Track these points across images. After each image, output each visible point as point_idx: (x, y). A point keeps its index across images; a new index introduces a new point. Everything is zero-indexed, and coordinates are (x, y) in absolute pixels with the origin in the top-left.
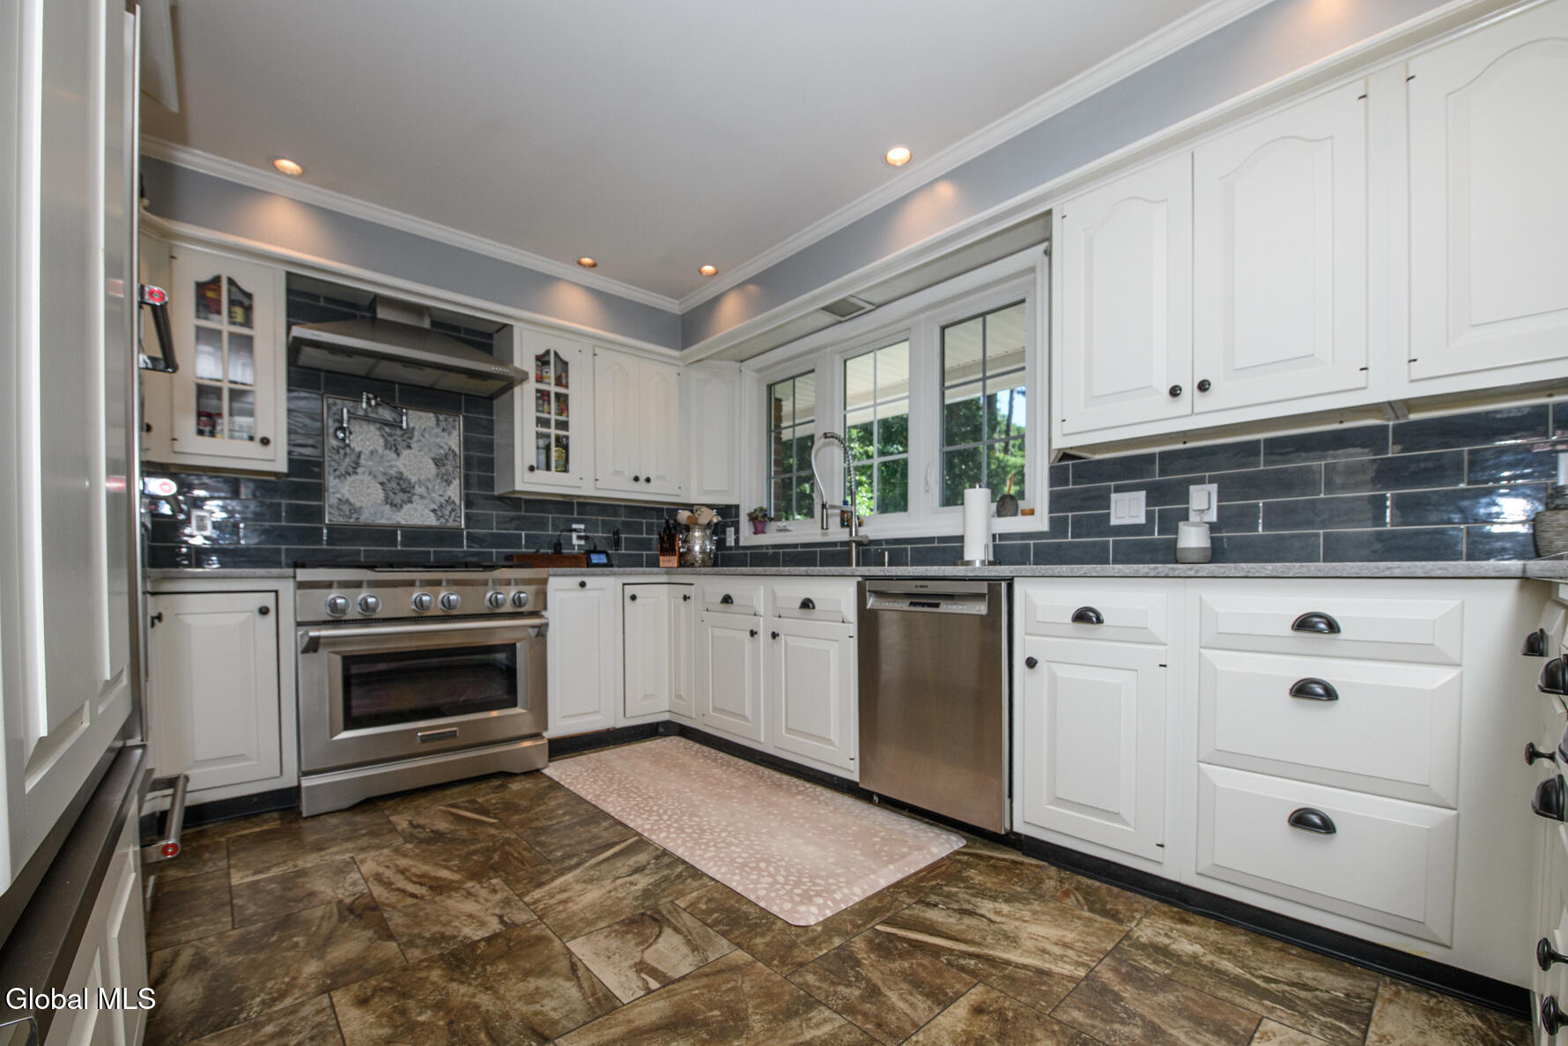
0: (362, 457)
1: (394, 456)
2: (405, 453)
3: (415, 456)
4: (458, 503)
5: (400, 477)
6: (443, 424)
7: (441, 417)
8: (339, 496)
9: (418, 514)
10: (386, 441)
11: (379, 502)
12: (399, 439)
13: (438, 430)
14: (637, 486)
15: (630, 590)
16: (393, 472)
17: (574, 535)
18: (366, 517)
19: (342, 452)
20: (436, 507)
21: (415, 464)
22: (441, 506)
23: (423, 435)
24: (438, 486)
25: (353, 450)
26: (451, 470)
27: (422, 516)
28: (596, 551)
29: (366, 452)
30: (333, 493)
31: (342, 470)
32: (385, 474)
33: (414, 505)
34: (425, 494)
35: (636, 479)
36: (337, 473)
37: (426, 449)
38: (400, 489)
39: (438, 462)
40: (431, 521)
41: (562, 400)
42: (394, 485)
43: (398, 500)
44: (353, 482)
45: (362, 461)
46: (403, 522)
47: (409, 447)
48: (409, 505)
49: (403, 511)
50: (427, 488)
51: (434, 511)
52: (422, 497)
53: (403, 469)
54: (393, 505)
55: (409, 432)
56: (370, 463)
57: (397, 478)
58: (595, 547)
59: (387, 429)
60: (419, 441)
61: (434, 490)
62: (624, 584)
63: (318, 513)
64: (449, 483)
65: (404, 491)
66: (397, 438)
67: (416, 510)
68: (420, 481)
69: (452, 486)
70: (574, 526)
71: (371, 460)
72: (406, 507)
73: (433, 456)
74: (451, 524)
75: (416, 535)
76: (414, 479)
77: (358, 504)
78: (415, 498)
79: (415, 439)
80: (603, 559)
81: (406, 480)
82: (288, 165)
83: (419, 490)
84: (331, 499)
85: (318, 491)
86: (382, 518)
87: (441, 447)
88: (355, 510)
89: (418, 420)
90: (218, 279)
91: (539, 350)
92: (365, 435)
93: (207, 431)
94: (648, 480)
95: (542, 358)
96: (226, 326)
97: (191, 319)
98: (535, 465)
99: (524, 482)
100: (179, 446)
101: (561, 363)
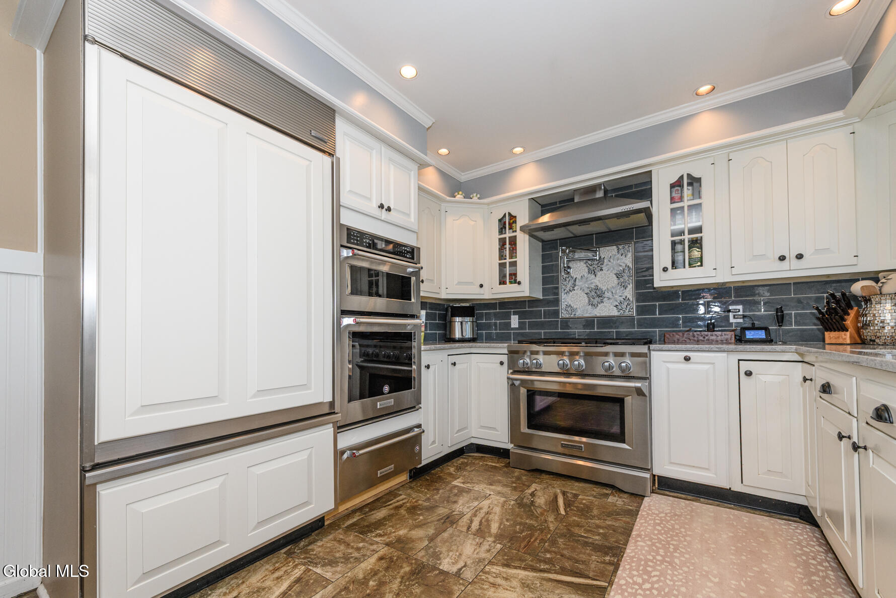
0: (577, 280)
1: (593, 276)
2: (599, 274)
3: (605, 274)
4: (631, 300)
5: (597, 288)
6: (622, 251)
7: (620, 247)
8: (566, 303)
9: (607, 310)
10: (589, 269)
11: (586, 304)
12: (596, 267)
13: (619, 255)
15: (745, 366)
16: (593, 286)
17: (731, 315)
18: (579, 313)
19: (568, 279)
20: (618, 304)
21: (606, 279)
22: (621, 303)
23: (609, 261)
24: (619, 291)
25: (572, 278)
26: (627, 279)
27: (609, 310)
28: (753, 328)
29: (579, 277)
30: (564, 302)
31: (568, 289)
32: (588, 288)
33: (605, 304)
34: (611, 297)
36: (566, 291)
37: (612, 269)
38: (597, 295)
39: (618, 276)
40: (615, 312)
42: (593, 293)
43: (595, 302)
44: (573, 295)
45: (577, 283)
46: (598, 315)
47: (601, 270)
48: (602, 304)
49: (598, 308)
50: (612, 293)
51: (616, 306)
52: (609, 299)
53: (598, 284)
54: (593, 305)
55: (602, 260)
56: (581, 283)
57: (594, 289)
58: (753, 324)
59: (590, 262)
60: (607, 265)
61: (616, 293)
62: (739, 360)
63: (556, 313)
64: (625, 287)
65: (599, 296)
66: (595, 267)
67: (605, 306)
68: (608, 289)
69: (628, 289)
70: (731, 308)
71: (581, 281)
73: (616, 272)
74: (627, 313)
75: (606, 321)
76: (604, 288)
77: (575, 307)
78: (606, 300)
79: (605, 264)
80: (761, 335)
81: (601, 290)
82: (518, 150)
83: (607, 295)
84: (563, 305)
85: (556, 302)
86: (587, 313)
87: (621, 266)
88: (573, 310)
89: (608, 252)
90: (505, 215)
91: (674, 179)
92: (579, 269)
93: (502, 282)
94: (800, 257)
95: (677, 185)
96: (508, 234)
97: (496, 236)
98: (669, 266)
99: (661, 280)
100: (493, 291)
101: (694, 182)
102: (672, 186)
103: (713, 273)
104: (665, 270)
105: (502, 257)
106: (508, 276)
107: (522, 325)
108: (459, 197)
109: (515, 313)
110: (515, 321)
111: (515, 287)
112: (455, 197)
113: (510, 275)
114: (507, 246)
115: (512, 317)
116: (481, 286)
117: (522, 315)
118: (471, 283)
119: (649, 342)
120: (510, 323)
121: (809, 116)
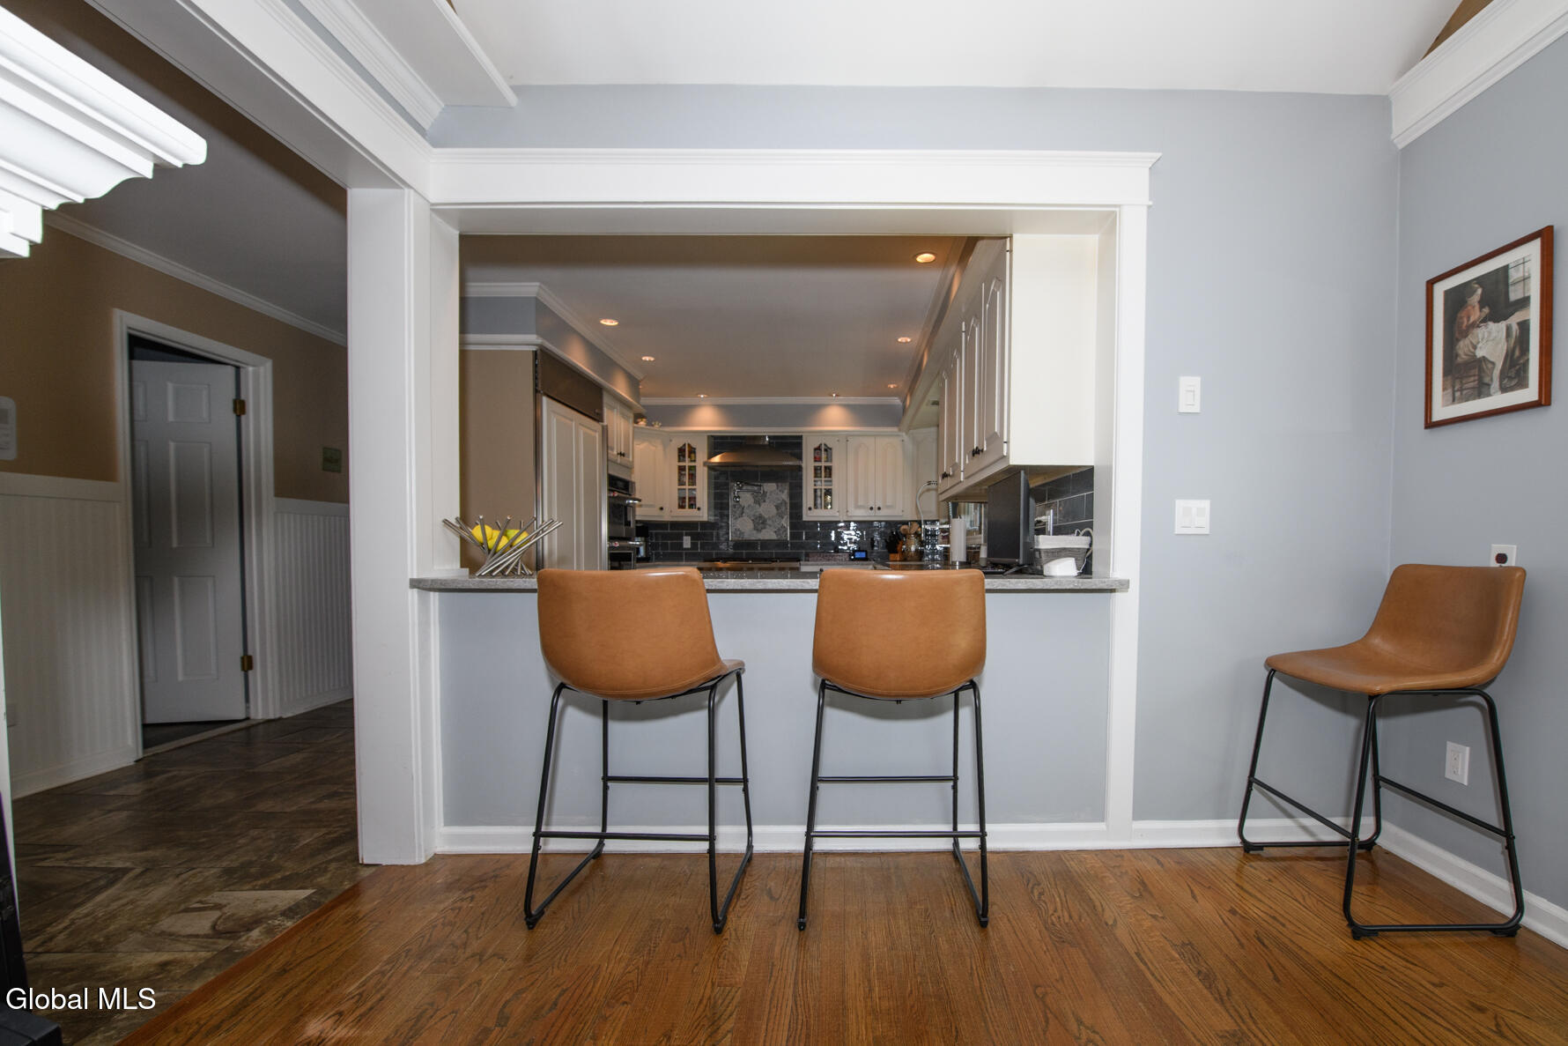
0: (745, 508)
1: (757, 506)
2: (763, 504)
3: (767, 505)
4: (786, 527)
5: (760, 517)
6: (780, 488)
7: (780, 484)
8: (735, 527)
9: (768, 534)
10: (755, 500)
11: (751, 529)
13: (778, 491)
14: (872, 512)
16: (757, 514)
18: (746, 537)
19: (736, 507)
20: (777, 530)
21: (768, 509)
22: (779, 529)
23: (770, 495)
24: (778, 520)
25: (741, 505)
26: (784, 510)
27: (770, 535)
28: (859, 551)
29: (746, 506)
30: (733, 526)
31: (736, 515)
32: (754, 515)
33: (767, 530)
34: (772, 524)
35: (871, 508)
36: (734, 517)
37: (772, 501)
38: (760, 522)
39: (777, 507)
40: (774, 537)
41: (829, 470)
42: (758, 520)
43: (759, 527)
44: (741, 520)
45: (744, 511)
46: (761, 538)
47: (764, 501)
49: (762, 533)
50: (773, 521)
51: (776, 532)
52: (770, 526)
53: (762, 512)
54: (757, 530)
55: (765, 493)
56: (748, 511)
59: (755, 494)
60: (769, 497)
61: (776, 522)
63: (726, 536)
64: (783, 517)
65: (762, 523)
66: (760, 498)
67: (767, 532)
68: (769, 517)
69: (784, 519)
71: (748, 509)
72: (764, 531)
73: (776, 504)
74: (783, 538)
75: (765, 544)
76: (766, 517)
77: (743, 531)
78: (767, 526)
79: (767, 497)
80: (863, 555)
81: (763, 517)
83: (768, 522)
84: (732, 529)
85: (726, 526)
86: (753, 537)
87: (779, 500)
88: (742, 534)
89: (769, 487)
90: (685, 445)
91: (816, 446)
92: (746, 498)
93: (681, 507)
94: (879, 508)
95: (818, 449)
96: (687, 463)
97: (676, 464)
98: (812, 506)
99: (808, 516)
100: (673, 513)
101: (828, 450)
102: (815, 449)
103: (838, 514)
104: (810, 509)
105: (681, 483)
106: (687, 501)
107: (694, 545)
108: (642, 423)
109: (687, 535)
110: (687, 542)
111: (694, 512)
112: (653, 426)
113: (690, 498)
114: (687, 474)
115: (685, 538)
116: (662, 509)
117: (694, 537)
118: (652, 506)
119: (799, 560)
120: (682, 544)
121: (883, 425)
